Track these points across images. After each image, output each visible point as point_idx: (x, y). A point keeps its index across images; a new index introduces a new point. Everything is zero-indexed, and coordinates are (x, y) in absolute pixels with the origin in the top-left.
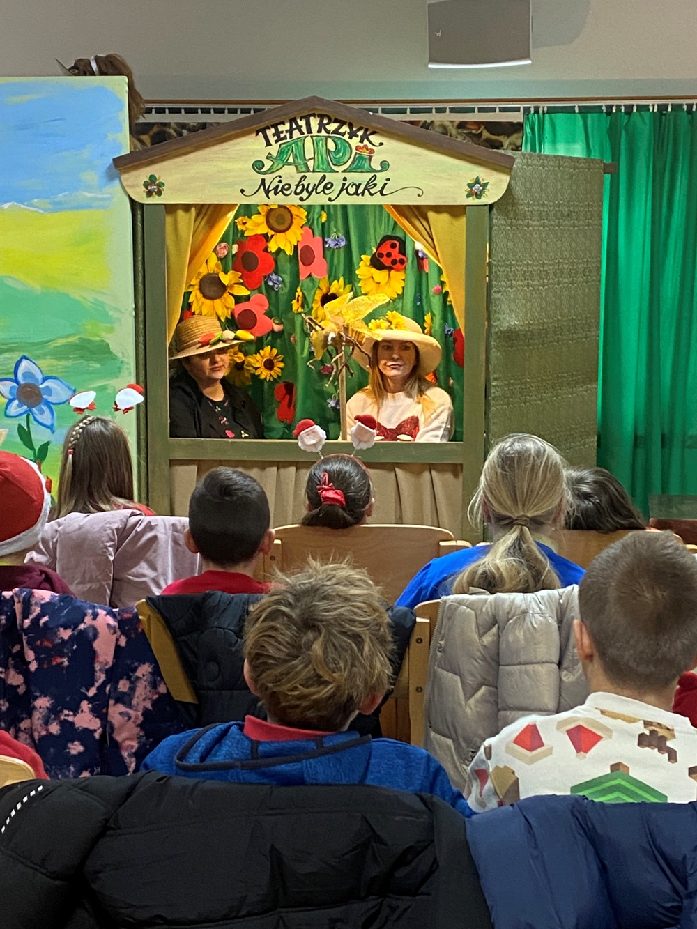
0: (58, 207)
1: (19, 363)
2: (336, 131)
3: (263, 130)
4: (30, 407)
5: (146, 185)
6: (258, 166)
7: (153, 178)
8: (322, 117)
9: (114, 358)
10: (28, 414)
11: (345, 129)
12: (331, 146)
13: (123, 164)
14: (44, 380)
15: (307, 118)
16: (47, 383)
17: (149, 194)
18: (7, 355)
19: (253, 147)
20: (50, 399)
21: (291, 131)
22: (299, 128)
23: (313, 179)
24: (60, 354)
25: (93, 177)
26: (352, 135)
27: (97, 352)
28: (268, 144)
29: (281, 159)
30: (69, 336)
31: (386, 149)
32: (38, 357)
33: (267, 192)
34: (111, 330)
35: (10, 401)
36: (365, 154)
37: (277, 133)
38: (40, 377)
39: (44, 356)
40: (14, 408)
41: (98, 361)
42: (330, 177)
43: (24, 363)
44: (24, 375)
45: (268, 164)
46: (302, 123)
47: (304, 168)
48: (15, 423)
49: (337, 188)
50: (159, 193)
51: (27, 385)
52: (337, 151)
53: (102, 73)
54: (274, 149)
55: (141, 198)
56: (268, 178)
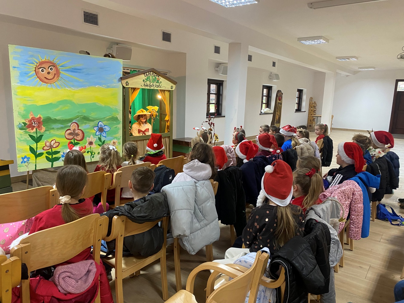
1: (99, 123)
2: (155, 75)
3: (144, 74)
4: (101, 132)
5: (126, 83)
6: (144, 80)
8: (153, 72)
9: (119, 120)
10: (101, 134)
11: (156, 75)
12: (154, 78)
15: (150, 72)
16: (105, 127)
17: (126, 85)
18: (96, 121)
19: (143, 77)
20: (106, 130)
21: (148, 74)
22: (150, 74)
23: (151, 84)
24: (108, 120)
26: (157, 76)
27: (116, 119)
28: (145, 77)
29: (147, 79)
30: (110, 116)
32: (103, 121)
34: (118, 114)
36: (158, 80)
37: (146, 75)
38: (103, 126)
40: (98, 133)
41: (115, 121)
42: (154, 84)
44: (100, 125)
45: (145, 80)
46: (150, 73)
47: (150, 82)
48: (98, 136)
49: (155, 86)
50: (128, 85)
51: (100, 128)
52: (155, 79)
54: (146, 78)
56: (145, 83)
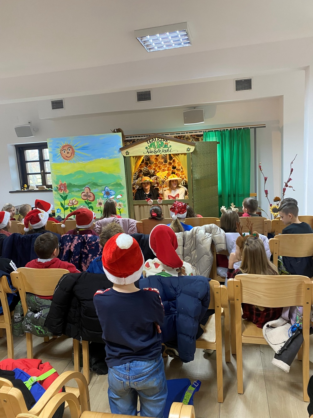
0: (110, 158)
1: (105, 188)
2: (161, 140)
3: (147, 141)
4: (108, 196)
5: (126, 153)
7: (127, 151)
8: (158, 138)
9: (122, 186)
10: (108, 197)
11: (162, 140)
12: (160, 143)
13: (121, 149)
14: (110, 191)
15: (155, 138)
16: (111, 191)
17: (127, 155)
18: (103, 186)
19: (145, 144)
20: (111, 194)
21: (152, 141)
22: (154, 140)
23: (157, 150)
24: (113, 185)
25: (116, 152)
26: (164, 141)
27: (120, 185)
28: (148, 144)
29: (151, 146)
30: (114, 182)
31: (170, 143)
32: (109, 186)
33: (148, 153)
34: (121, 181)
35: (104, 195)
36: (167, 144)
37: (150, 141)
38: (109, 190)
39: (110, 186)
40: (105, 196)
41: (119, 187)
42: (160, 149)
43: (106, 188)
44: (106, 190)
45: (148, 147)
46: (154, 139)
47: (155, 147)
48: (105, 199)
49: (162, 151)
50: (128, 154)
51: (107, 192)
52: (161, 144)
53: (117, 132)
54: (149, 144)
55: (125, 155)
56: (148, 150)
